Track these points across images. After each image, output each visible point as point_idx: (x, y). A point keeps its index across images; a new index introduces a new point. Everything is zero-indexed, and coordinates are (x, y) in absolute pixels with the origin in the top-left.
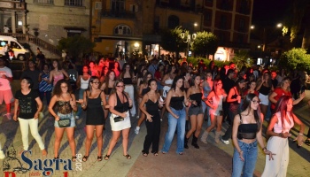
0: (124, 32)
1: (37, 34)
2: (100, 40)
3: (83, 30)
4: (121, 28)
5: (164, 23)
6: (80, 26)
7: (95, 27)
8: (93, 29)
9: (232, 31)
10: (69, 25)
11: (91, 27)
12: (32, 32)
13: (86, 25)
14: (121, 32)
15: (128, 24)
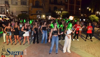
0: (40, 12)
1: (12, 14)
2: (32, 15)
3: (26, 12)
4: (38, 11)
5: (52, 9)
6: (26, 11)
7: (30, 11)
8: (30, 12)
9: (75, 11)
10: (22, 10)
11: (29, 11)
12: (11, 13)
13: (28, 10)
14: (38, 12)
15: (41, 9)
